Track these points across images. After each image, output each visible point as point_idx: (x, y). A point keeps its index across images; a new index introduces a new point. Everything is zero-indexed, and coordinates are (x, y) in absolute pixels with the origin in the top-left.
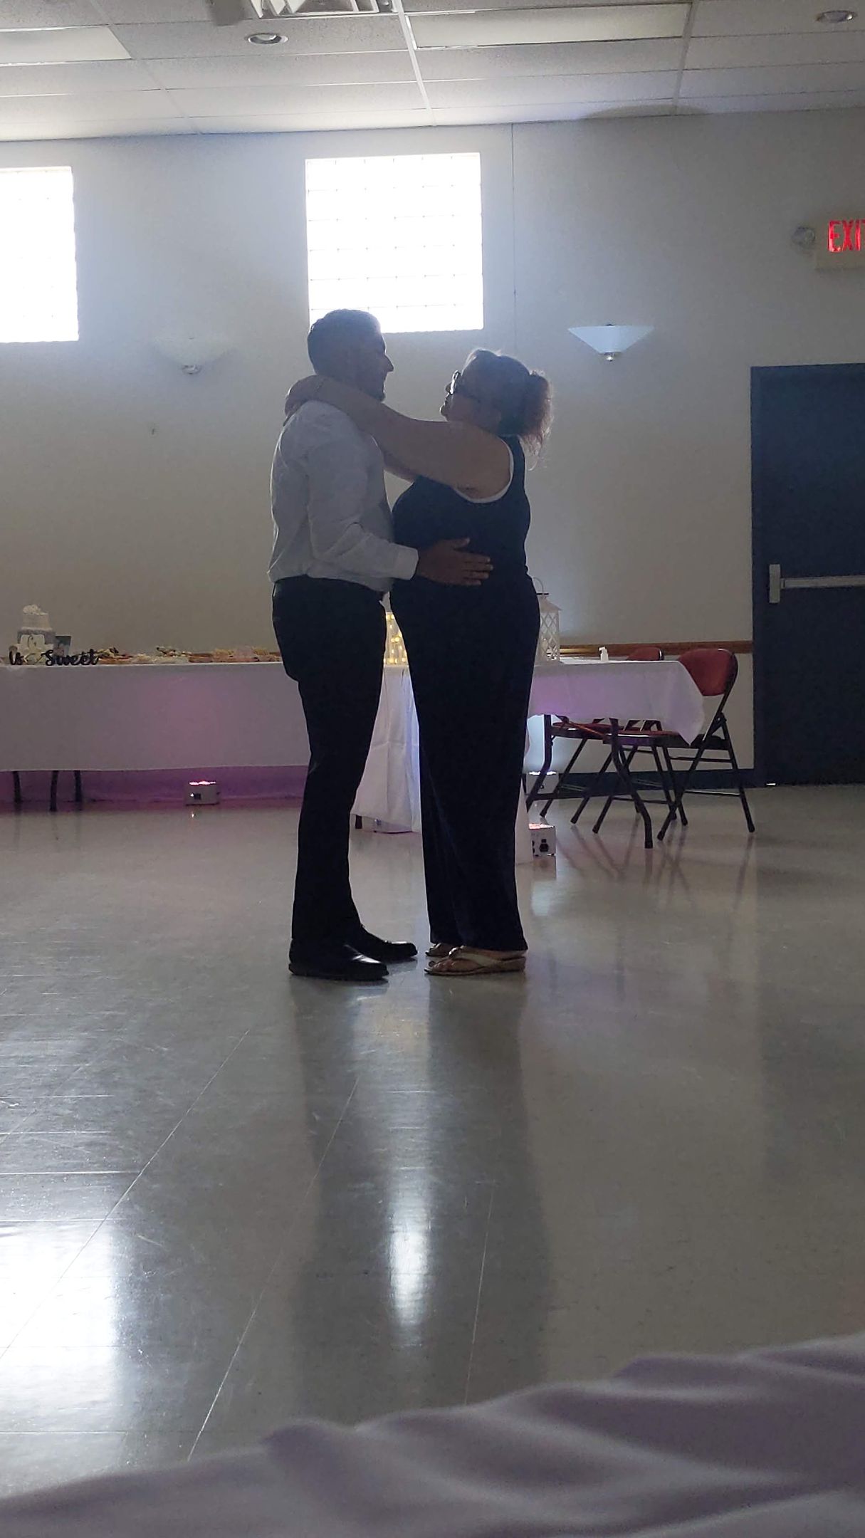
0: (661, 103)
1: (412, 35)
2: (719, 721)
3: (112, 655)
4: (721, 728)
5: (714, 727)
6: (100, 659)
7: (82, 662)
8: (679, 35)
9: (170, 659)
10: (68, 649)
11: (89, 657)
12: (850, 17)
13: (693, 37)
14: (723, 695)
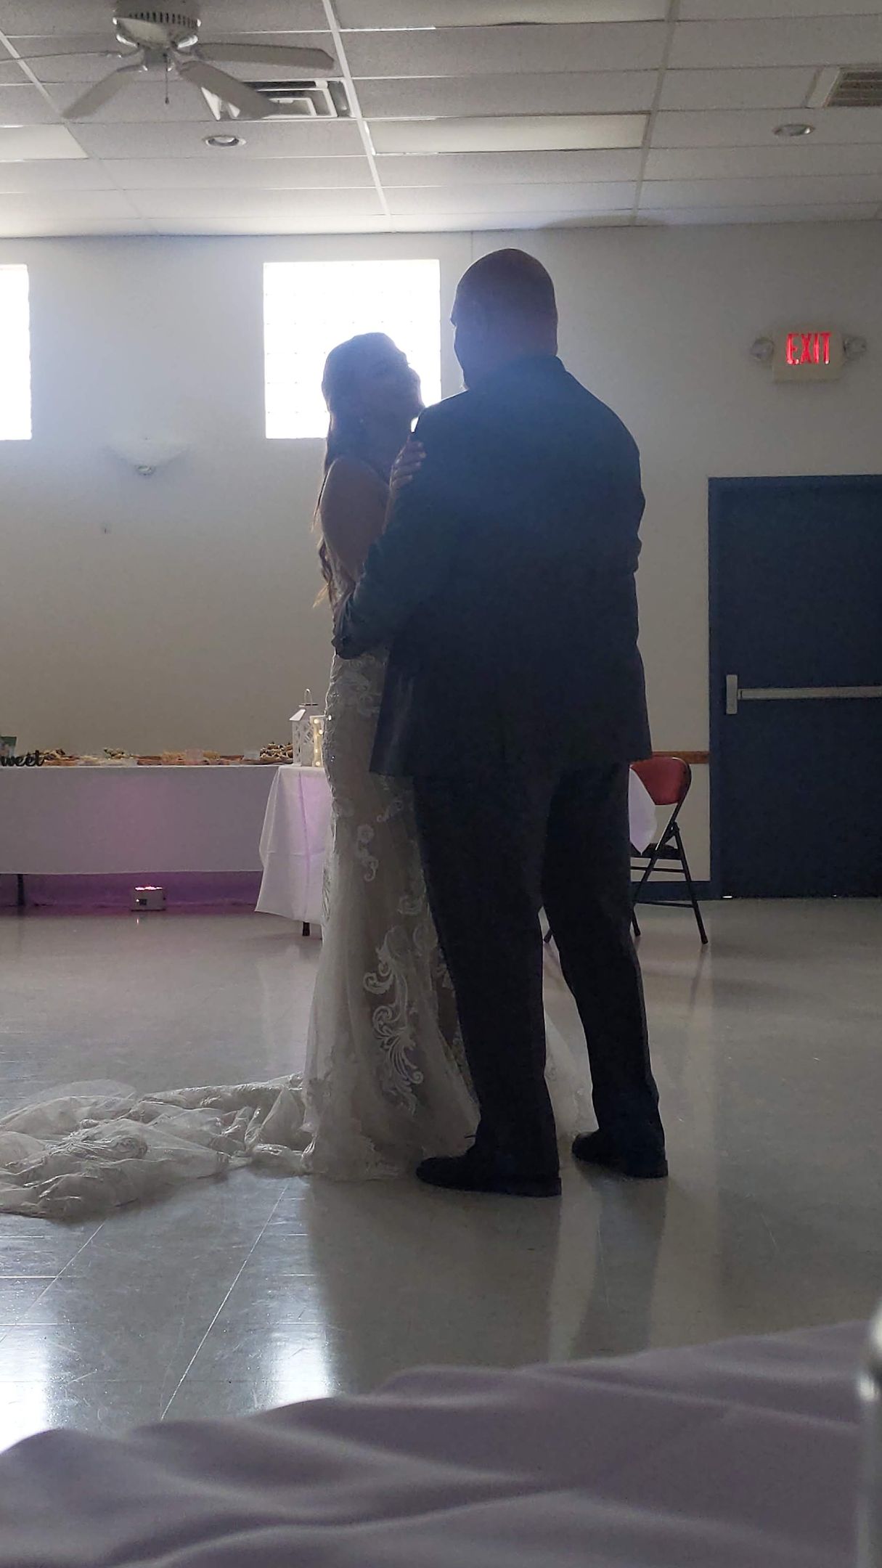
0: (619, 213)
1: (370, 140)
2: (673, 830)
3: (58, 756)
4: (674, 837)
5: (667, 837)
6: (45, 761)
7: (27, 763)
8: (639, 144)
9: (118, 761)
10: (13, 750)
11: (34, 759)
12: (808, 131)
13: (650, 148)
14: (676, 804)
